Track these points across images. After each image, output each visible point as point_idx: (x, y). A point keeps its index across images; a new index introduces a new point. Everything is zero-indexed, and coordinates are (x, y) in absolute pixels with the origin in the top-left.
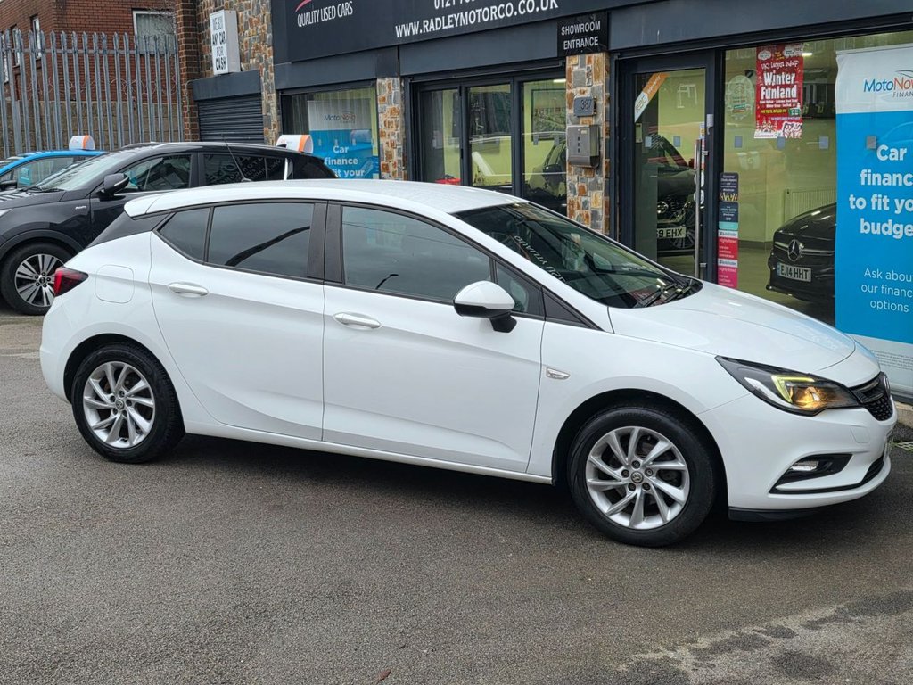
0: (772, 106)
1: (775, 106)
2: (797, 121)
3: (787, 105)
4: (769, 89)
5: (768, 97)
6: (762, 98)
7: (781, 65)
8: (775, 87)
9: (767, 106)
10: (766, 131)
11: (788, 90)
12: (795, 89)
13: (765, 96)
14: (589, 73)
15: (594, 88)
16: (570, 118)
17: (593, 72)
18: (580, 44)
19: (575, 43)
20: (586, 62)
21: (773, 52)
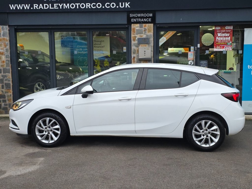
1: (221, 42)
3: (226, 42)
4: (220, 37)
5: (219, 40)
7: (225, 31)
8: (222, 37)
9: (219, 42)
10: (218, 49)
11: (227, 38)
12: (229, 38)
13: (218, 39)
14: (145, 30)
15: (148, 35)
16: (134, 44)
17: (147, 30)
18: (141, 20)
19: (138, 20)
20: (144, 26)
21: (221, 28)
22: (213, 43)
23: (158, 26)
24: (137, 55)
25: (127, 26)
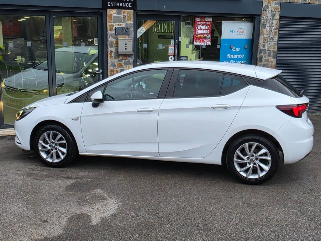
1: (201, 35)
2: (209, 40)
4: (200, 30)
6: (197, 33)
7: (204, 23)
8: (202, 29)
9: (199, 35)
10: (198, 43)
11: (206, 31)
12: (209, 31)
13: (198, 32)
14: (124, 17)
15: (127, 24)
16: (111, 35)
17: (126, 17)
18: (119, 5)
19: (116, 4)
20: (122, 13)
21: (201, 19)
23: (139, 13)
24: (115, 49)
25: (101, 11)
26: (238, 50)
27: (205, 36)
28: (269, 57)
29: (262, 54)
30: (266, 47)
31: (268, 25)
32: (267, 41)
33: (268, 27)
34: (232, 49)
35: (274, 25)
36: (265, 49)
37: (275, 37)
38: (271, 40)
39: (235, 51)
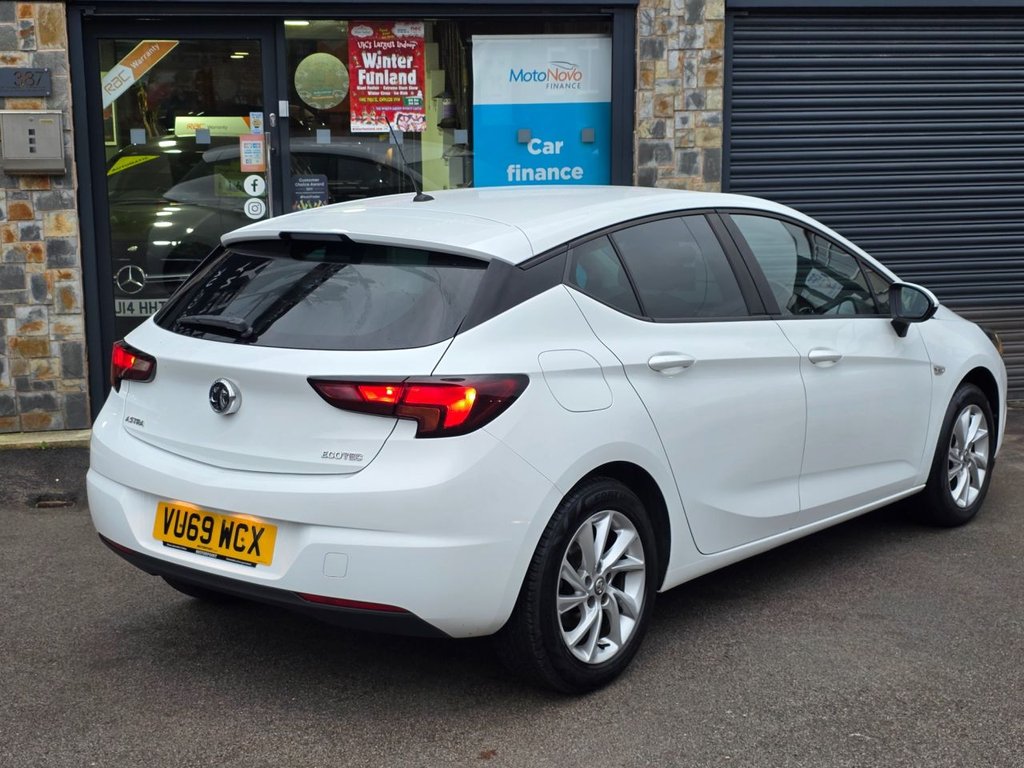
0: (377, 94)
2: (417, 112)
3: (401, 93)
4: (372, 73)
5: (368, 82)
6: (361, 83)
7: (391, 45)
8: (382, 70)
9: (369, 93)
10: (369, 123)
11: (402, 75)
12: (413, 74)
13: (365, 81)
14: (27, 32)
15: (42, 55)
17: (37, 30)
20: (18, 13)
21: (375, 29)
22: (343, 96)
23: (90, 12)
26: (553, 148)
27: (399, 96)
28: (685, 176)
29: (652, 164)
30: (669, 133)
31: (672, 43)
32: (670, 111)
33: (675, 55)
34: (526, 144)
35: (698, 44)
36: (665, 141)
37: (710, 92)
38: (693, 107)
39: (539, 151)
